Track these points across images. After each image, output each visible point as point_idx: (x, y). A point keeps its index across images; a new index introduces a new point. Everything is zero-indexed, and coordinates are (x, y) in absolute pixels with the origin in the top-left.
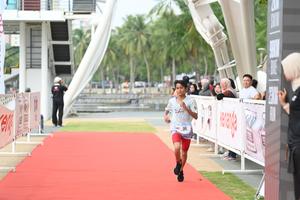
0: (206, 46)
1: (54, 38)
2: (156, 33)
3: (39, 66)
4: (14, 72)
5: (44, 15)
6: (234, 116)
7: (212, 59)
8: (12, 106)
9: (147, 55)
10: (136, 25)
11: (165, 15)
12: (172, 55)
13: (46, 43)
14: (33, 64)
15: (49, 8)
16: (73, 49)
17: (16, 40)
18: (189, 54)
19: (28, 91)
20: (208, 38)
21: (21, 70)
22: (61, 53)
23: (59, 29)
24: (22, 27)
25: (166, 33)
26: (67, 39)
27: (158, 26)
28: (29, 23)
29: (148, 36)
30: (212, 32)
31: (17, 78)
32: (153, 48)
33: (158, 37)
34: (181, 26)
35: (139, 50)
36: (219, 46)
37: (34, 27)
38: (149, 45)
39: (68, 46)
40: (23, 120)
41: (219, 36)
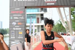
0: (64, 28)
2: (57, 26)
3: (39, 32)
7: (65, 30)
9: (55, 30)
11: (58, 24)
12: (59, 30)
13: (40, 28)
15: (41, 23)
16: (44, 29)
20: (65, 27)
21: (37, 32)
24: (37, 26)
26: (43, 27)
27: (57, 25)
29: (55, 27)
30: (65, 26)
31: (36, 34)
32: (56, 29)
33: (57, 27)
35: (54, 29)
38: (55, 28)
40: (37, 40)
41: (66, 26)
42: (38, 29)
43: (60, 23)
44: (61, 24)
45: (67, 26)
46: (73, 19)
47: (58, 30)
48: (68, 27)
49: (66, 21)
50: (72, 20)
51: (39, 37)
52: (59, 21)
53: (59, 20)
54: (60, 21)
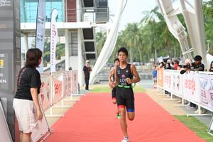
1: (85, 38)
2: (145, 33)
3: (77, 55)
4: (62, 58)
5: (79, 25)
6: (193, 81)
7: (179, 48)
8: (61, 78)
9: (140, 47)
10: (133, 29)
11: (150, 23)
12: (155, 46)
13: (80, 41)
14: (73, 54)
15: (82, 20)
16: (96, 44)
17: (63, 40)
18: (165, 45)
19: (70, 69)
20: (176, 35)
21: (66, 57)
22: (89, 47)
23: (88, 33)
24: (66, 31)
25: (151, 33)
26: (92, 38)
27: (146, 29)
28: (70, 30)
29: (140, 35)
30: (178, 32)
31: (64, 62)
32: (143, 42)
33: (146, 36)
34: (160, 29)
35: (135, 44)
36: (183, 40)
37: (73, 32)
38: (141, 40)
39: (93, 43)
40: (68, 86)
41: (183, 34)
42: (73, 43)
43: (158, 20)
44: (164, 25)
45: (185, 33)
46: (208, 6)
47: (150, 47)
48: (188, 38)
49: (181, 11)
50: (205, 7)
51: (75, 76)
52: (154, 11)
53: (156, 8)
54: (159, 11)
